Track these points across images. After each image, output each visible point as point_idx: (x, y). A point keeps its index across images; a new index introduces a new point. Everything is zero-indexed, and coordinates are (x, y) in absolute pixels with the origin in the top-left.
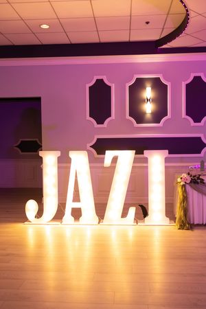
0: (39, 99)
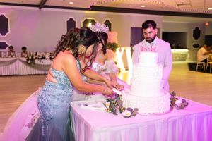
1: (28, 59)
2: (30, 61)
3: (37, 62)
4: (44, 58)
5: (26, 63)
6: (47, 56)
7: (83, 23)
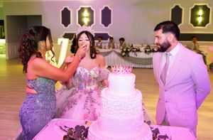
0: (41, 16)
1: (123, 52)
2: (124, 54)
3: (131, 54)
4: (138, 51)
5: (120, 55)
6: (142, 49)
7: (192, 10)
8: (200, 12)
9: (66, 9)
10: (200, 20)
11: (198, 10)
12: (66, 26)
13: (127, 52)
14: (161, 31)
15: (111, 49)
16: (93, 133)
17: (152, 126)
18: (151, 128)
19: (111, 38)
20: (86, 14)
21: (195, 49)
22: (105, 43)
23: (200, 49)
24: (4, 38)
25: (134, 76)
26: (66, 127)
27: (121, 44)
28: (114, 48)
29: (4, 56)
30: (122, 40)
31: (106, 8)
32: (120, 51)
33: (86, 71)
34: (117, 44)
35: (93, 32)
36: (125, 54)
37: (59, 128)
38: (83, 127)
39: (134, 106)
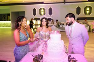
0: (25, 12)
1: (57, 25)
3: (61, 26)
4: (63, 25)
5: (56, 26)
6: (65, 24)
7: (85, 8)
8: (88, 9)
9: (34, 9)
10: (88, 12)
11: (87, 8)
12: (35, 15)
13: (59, 25)
14: (68, 17)
15: (52, 24)
16: (45, 57)
17: (68, 54)
18: (68, 55)
19: (53, 20)
20: (42, 10)
21: (86, 24)
22: (50, 22)
23: (88, 24)
24: (10, 21)
25: (61, 35)
26: (34, 55)
27: (56, 22)
28: (54, 24)
29: (10, 28)
30: (57, 20)
31: (50, 8)
32: (56, 25)
33: (44, 33)
34: (55, 22)
35: (47, 18)
36: (58, 26)
37: (31, 55)
38: (41, 55)
39: (60, 46)
